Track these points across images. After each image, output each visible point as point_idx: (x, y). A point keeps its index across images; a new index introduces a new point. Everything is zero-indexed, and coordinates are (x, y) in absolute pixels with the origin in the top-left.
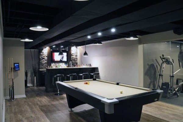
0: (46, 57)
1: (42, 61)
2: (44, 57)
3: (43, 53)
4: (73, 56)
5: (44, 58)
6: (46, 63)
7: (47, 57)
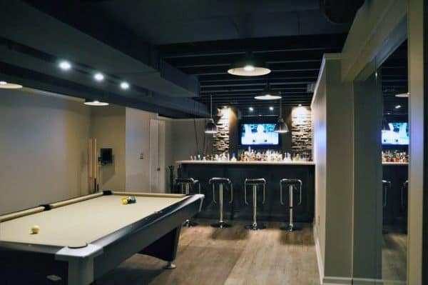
0: (228, 134)
1: (219, 144)
2: (224, 135)
3: (221, 126)
4: (299, 131)
5: (223, 138)
6: (227, 149)
7: (228, 136)
